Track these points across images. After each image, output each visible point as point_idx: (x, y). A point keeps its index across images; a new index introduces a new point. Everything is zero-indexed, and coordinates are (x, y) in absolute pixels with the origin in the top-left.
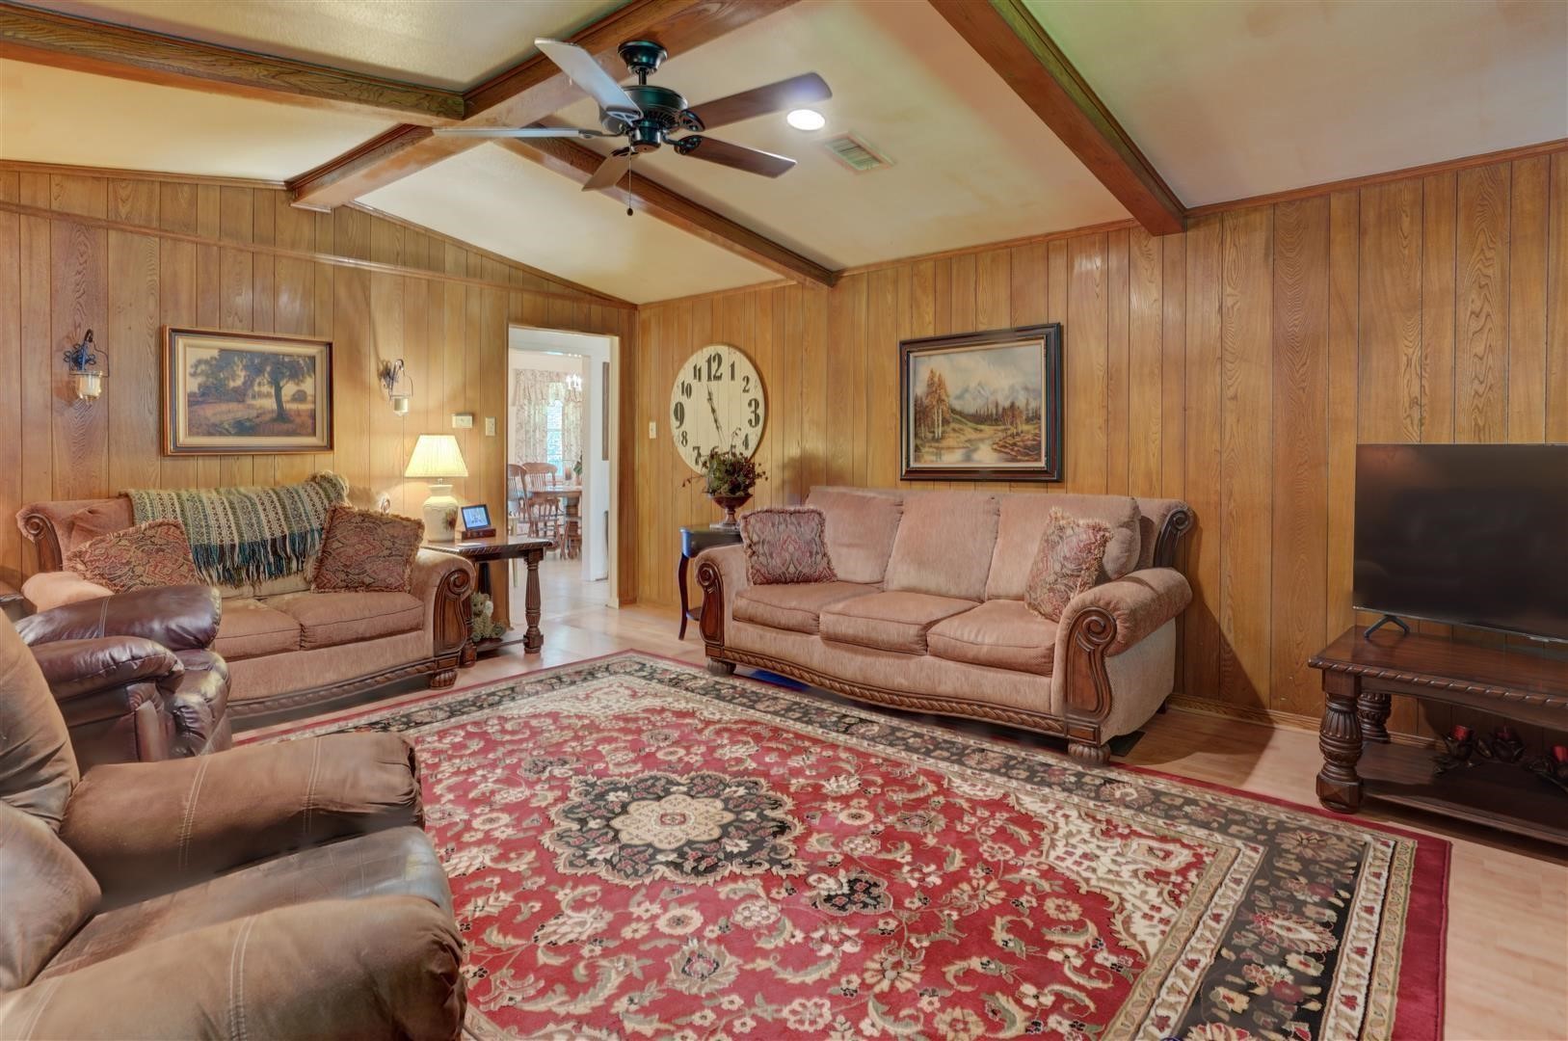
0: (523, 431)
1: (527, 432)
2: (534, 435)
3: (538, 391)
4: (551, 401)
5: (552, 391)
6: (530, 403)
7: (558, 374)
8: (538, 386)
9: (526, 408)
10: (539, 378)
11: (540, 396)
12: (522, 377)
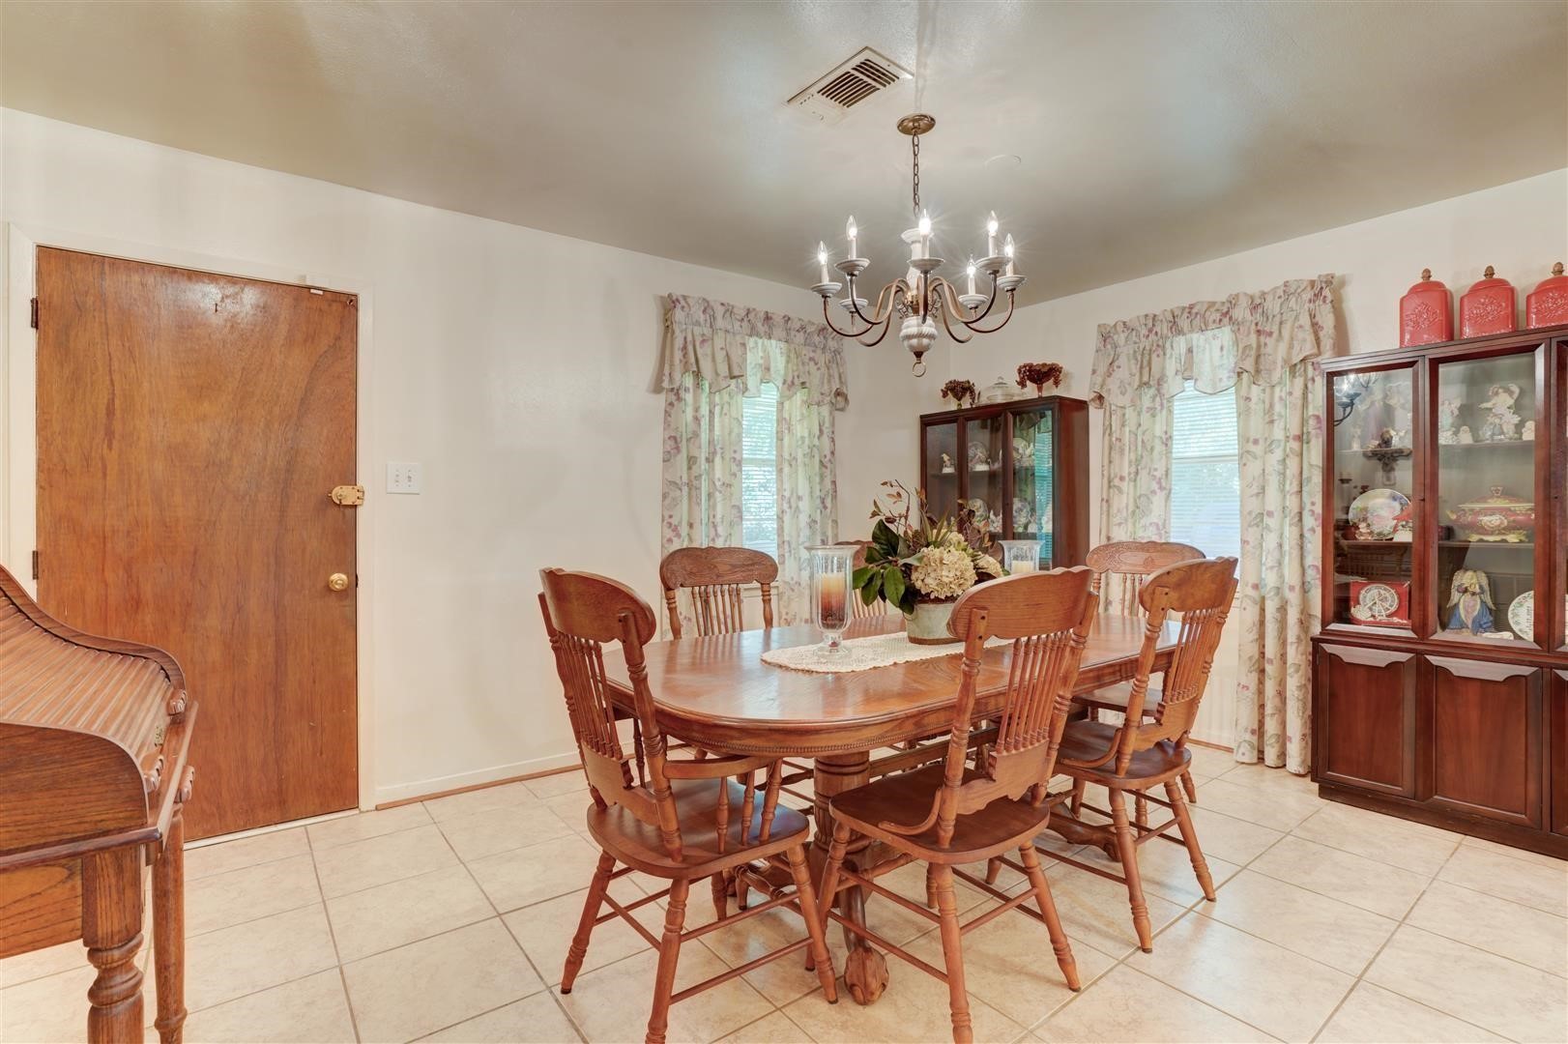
0: (681, 460)
1: (692, 461)
2: (711, 471)
3: (720, 356)
4: (752, 381)
5: (754, 358)
6: (698, 385)
7: (768, 318)
8: (719, 342)
9: (689, 397)
10: (720, 323)
11: (723, 369)
12: (679, 315)
